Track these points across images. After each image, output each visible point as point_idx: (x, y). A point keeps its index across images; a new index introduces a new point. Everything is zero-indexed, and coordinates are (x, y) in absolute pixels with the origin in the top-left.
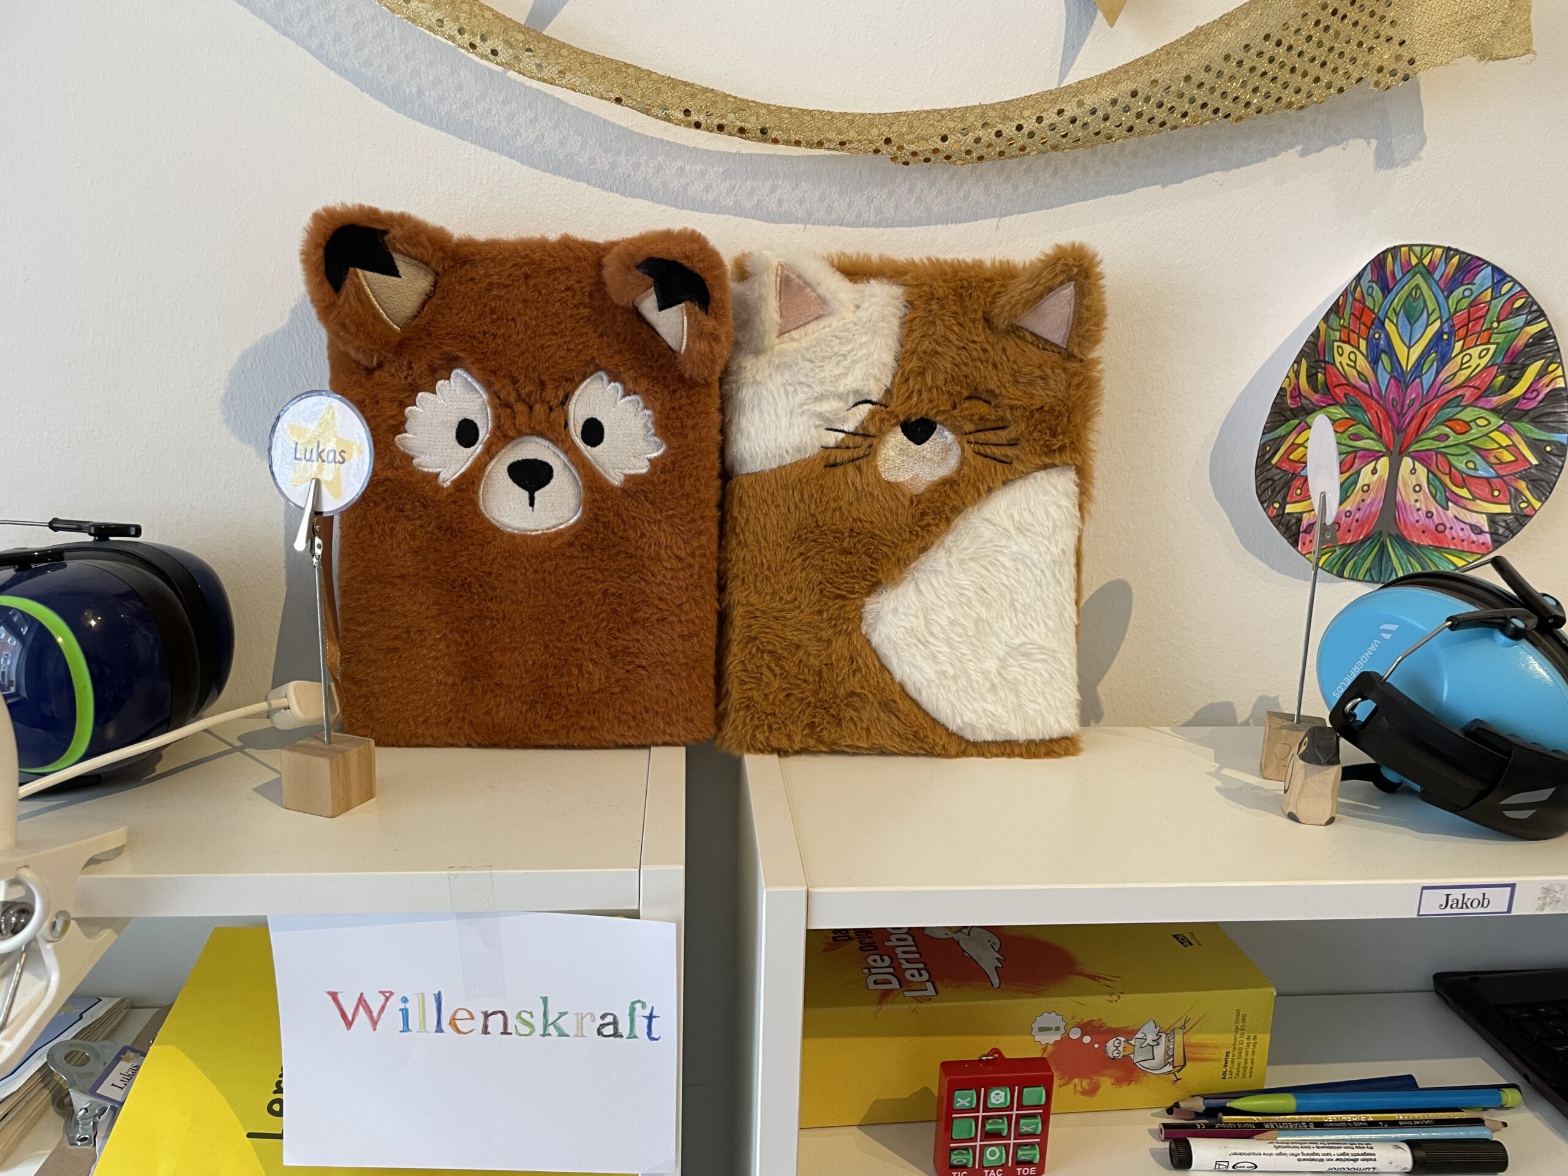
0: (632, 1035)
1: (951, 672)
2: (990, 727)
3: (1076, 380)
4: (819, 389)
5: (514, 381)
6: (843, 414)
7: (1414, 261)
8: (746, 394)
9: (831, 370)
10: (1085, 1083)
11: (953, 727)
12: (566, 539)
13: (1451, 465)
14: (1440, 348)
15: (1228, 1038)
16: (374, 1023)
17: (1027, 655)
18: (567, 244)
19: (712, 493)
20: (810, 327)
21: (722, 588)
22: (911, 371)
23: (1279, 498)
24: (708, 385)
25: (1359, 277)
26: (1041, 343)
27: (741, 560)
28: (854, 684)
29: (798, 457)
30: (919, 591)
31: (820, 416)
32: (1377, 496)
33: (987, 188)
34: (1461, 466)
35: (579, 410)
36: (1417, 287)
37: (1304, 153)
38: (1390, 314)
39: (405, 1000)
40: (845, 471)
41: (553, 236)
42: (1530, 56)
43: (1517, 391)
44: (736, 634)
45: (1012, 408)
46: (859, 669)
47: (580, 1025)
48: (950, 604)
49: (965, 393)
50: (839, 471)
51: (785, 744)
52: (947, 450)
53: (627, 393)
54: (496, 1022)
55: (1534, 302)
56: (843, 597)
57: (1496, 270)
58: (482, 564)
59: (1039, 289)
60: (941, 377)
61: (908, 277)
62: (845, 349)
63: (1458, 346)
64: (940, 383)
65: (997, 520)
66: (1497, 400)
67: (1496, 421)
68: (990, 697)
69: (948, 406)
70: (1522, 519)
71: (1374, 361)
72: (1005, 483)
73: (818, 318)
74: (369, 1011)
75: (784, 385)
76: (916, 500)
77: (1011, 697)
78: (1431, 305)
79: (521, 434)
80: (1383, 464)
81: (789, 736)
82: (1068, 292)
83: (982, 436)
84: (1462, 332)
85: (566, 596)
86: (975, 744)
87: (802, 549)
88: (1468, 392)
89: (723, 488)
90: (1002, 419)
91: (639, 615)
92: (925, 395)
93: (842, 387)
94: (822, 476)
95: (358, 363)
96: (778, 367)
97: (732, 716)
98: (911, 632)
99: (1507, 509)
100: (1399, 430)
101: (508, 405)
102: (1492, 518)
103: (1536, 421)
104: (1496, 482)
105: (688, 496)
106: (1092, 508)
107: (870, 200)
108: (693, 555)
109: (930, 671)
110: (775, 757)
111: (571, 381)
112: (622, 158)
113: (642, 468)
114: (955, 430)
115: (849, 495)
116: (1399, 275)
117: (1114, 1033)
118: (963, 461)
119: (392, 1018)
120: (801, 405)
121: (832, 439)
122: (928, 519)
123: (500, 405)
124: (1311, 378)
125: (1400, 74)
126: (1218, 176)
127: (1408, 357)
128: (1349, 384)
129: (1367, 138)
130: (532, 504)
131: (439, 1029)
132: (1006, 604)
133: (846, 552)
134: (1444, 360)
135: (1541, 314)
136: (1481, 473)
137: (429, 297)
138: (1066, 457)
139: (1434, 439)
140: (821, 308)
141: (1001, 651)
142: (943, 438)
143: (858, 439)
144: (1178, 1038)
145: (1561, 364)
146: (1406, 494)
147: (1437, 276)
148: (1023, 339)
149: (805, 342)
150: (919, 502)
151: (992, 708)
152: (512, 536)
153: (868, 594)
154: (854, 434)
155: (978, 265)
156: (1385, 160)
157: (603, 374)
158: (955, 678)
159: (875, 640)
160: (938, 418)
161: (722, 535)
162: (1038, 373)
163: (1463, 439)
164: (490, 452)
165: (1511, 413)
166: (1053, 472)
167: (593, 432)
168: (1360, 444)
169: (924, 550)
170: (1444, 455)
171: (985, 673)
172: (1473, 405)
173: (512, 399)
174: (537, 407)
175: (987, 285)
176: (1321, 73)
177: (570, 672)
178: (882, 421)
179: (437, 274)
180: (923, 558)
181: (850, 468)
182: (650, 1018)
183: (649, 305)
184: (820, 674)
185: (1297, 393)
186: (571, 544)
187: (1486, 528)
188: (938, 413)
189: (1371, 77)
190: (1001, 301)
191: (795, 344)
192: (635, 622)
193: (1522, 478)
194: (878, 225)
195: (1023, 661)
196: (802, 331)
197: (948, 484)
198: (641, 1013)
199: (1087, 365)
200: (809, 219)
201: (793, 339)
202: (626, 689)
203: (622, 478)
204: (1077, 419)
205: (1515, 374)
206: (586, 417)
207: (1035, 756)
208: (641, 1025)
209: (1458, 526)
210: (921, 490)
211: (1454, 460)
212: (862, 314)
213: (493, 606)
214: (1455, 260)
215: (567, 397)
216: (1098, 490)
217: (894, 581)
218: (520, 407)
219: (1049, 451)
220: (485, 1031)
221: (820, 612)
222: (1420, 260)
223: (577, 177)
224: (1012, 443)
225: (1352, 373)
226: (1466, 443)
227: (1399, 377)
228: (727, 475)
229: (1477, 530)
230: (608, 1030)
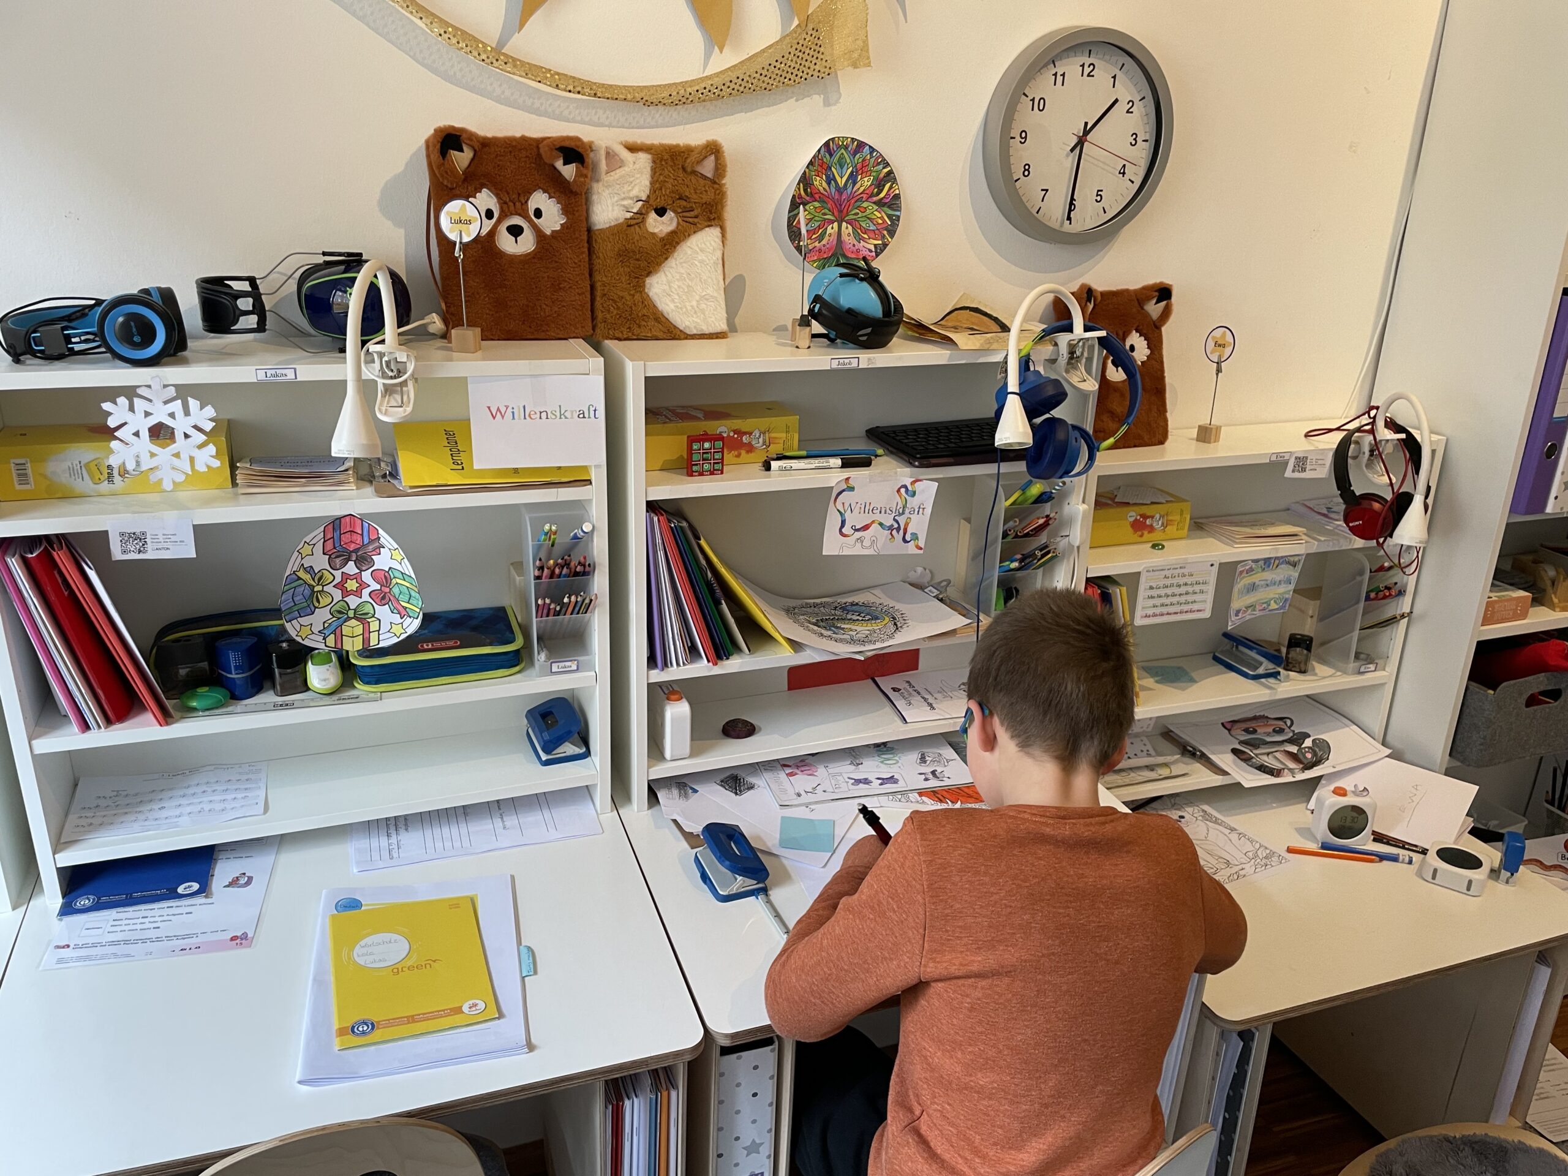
0: (589, 417)
1: (680, 306)
2: (695, 327)
3: (718, 192)
4: (623, 196)
5: (508, 194)
6: (632, 205)
7: (841, 143)
8: (595, 197)
9: (626, 188)
10: (736, 453)
11: (681, 328)
12: (532, 256)
13: (860, 225)
14: (853, 177)
15: (784, 435)
16: (503, 417)
17: (707, 300)
18: (524, 139)
19: (585, 237)
20: (618, 171)
21: (591, 275)
22: (657, 188)
23: (797, 239)
24: (581, 194)
25: (819, 151)
26: (705, 177)
27: (598, 263)
28: (645, 311)
29: (616, 223)
30: (666, 275)
31: (624, 206)
32: (834, 238)
33: (679, 113)
34: (864, 226)
35: (532, 205)
36: (842, 154)
37: (797, 100)
38: (834, 164)
39: (513, 408)
40: (635, 229)
41: (518, 135)
42: (869, 68)
43: (882, 195)
44: (598, 293)
45: (695, 203)
46: (646, 306)
47: (572, 415)
48: (677, 280)
49: (677, 197)
50: (632, 228)
51: (620, 335)
52: (671, 219)
53: (550, 198)
54: (544, 415)
55: (885, 160)
56: (638, 278)
57: (870, 147)
58: (501, 266)
59: (702, 157)
60: (668, 191)
61: (652, 151)
62: (632, 179)
63: (860, 177)
64: (668, 193)
65: (693, 247)
66: (875, 199)
67: (876, 207)
68: (695, 316)
69: (671, 202)
70: (885, 245)
71: (829, 184)
72: (695, 232)
73: (620, 167)
74: (501, 413)
75: (610, 194)
76: (662, 239)
77: (702, 316)
78: (848, 161)
79: (512, 214)
80: (836, 225)
81: (622, 332)
82: (713, 157)
83: (685, 214)
84: (860, 172)
85: (533, 278)
86: (690, 335)
87: (621, 259)
88: (865, 196)
89: (588, 234)
90: (692, 207)
91: (562, 286)
92: (662, 198)
93: (631, 195)
94: (626, 230)
95: (447, 186)
96: (606, 187)
97: (599, 325)
98: (664, 291)
99: (880, 242)
100: (841, 211)
101: (505, 203)
102: (875, 246)
103: (889, 207)
104: (877, 232)
105: (577, 238)
106: (727, 242)
107: (634, 118)
108: (580, 261)
109: (672, 306)
110: (617, 341)
111: (529, 193)
112: (536, 101)
113: (558, 228)
114: (675, 211)
115: (637, 237)
116: (835, 149)
117: (745, 433)
118: (678, 223)
119: (509, 414)
120: (617, 202)
121: (629, 215)
122: (667, 247)
123: (503, 204)
124: (805, 190)
125: (827, 73)
126: (766, 109)
127: (841, 182)
128: (820, 193)
129: (819, 94)
130: (516, 242)
131: (525, 418)
132: (698, 279)
133: (638, 260)
134: (855, 183)
135: (888, 165)
136: (871, 228)
137: (472, 160)
138: (716, 221)
139: (854, 214)
140: (621, 164)
141: (697, 298)
142: (670, 214)
143: (638, 215)
144: (767, 435)
145: (897, 184)
146: (845, 237)
147: (849, 149)
148: (697, 175)
149: (616, 177)
150: (663, 240)
151: (695, 320)
152: (511, 255)
153: (647, 277)
154: (636, 213)
155: (678, 146)
156: (827, 103)
157: (541, 190)
158: (681, 308)
159: (651, 294)
160: (668, 207)
161: (590, 254)
162: (703, 189)
163: (864, 214)
164: (499, 221)
165: (880, 204)
166: (712, 228)
167: (538, 213)
168: (825, 217)
169: (666, 259)
170: (858, 221)
171: (692, 306)
172: (866, 201)
173: (508, 200)
174: (517, 203)
175: (682, 154)
176: (798, 73)
177: (537, 309)
178: (647, 208)
179: (475, 151)
180: (666, 262)
181: (636, 227)
182: (595, 411)
183: (559, 164)
184: (631, 307)
185: (800, 197)
186: (534, 258)
187: (873, 250)
188: (668, 205)
189: (816, 74)
190: (688, 161)
191: (612, 178)
192: (560, 288)
193: (886, 230)
194: (638, 128)
195: (706, 302)
196: (614, 172)
197: (673, 233)
198: (592, 409)
199: (721, 186)
200: (610, 126)
201: (611, 176)
202: (558, 315)
203: (550, 232)
204: (719, 207)
205: (881, 188)
206: (536, 207)
207: (712, 339)
208: (592, 413)
209: (864, 249)
210: (663, 236)
211: (862, 223)
212: (637, 166)
213: (506, 282)
214: (856, 143)
215: (528, 200)
216: (729, 235)
217: (656, 271)
218: (511, 204)
219: (710, 220)
220: (540, 418)
221: (630, 284)
222: (843, 143)
223: (518, 108)
224: (696, 217)
225: (821, 189)
226: (865, 216)
227: (839, 190)
228: (589, 230)
229: (870, 251)
230: (581, 416)
